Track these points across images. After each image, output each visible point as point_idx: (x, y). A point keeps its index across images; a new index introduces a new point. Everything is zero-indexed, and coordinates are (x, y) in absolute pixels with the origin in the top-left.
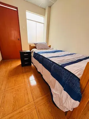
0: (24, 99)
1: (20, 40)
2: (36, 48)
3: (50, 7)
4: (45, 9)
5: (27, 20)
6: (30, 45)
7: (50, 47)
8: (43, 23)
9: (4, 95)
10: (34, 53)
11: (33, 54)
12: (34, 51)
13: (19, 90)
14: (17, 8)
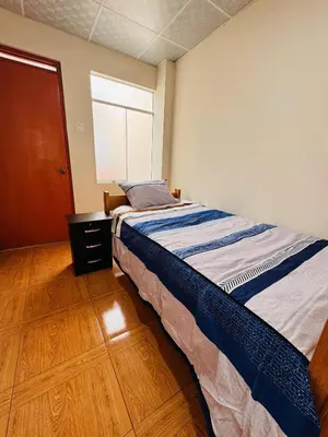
0: (95, 422)
1: (66, 171)
2: (128, 204)
3: (174, 61)
4: (156, 67)
5: (94, 104)
6: (106, 195)
7: (177, 195)
8: (151, 110)
9: (13, 414)
10: (124, 224)
11: (119, 227)
12: (122, 218)
13: (72, 382)
14: (57, 64)
